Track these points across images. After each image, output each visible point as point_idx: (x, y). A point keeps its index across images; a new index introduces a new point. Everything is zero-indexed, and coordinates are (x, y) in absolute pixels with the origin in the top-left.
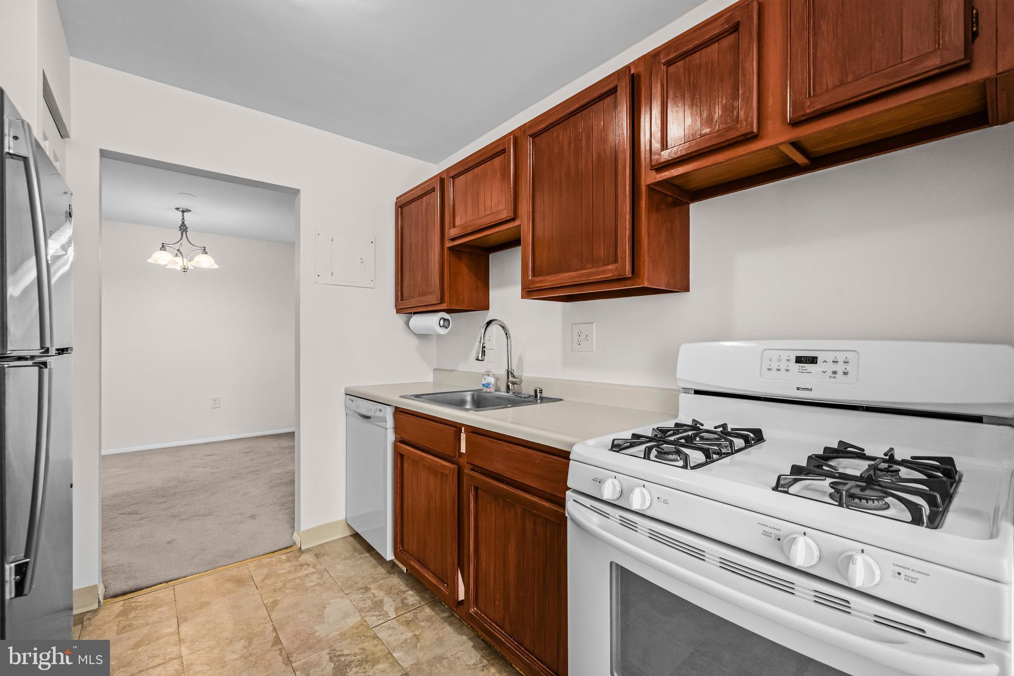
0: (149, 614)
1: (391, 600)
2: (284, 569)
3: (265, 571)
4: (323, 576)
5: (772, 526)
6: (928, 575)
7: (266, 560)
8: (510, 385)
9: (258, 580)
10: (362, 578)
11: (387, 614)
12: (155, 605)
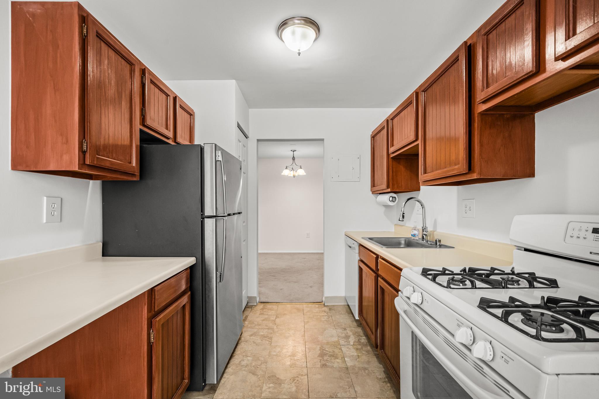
0: (269, 312)
1: (354, 337)
2: (315, 310)
3: (309, 309)
4: (329, 318)
5: (461, 322)
6: (513, 360)
7: (310, 305)
8: (424, 236)
9: (305, 311)
10: (345, 324)
11: (350, 342)
12: (271, 309)
